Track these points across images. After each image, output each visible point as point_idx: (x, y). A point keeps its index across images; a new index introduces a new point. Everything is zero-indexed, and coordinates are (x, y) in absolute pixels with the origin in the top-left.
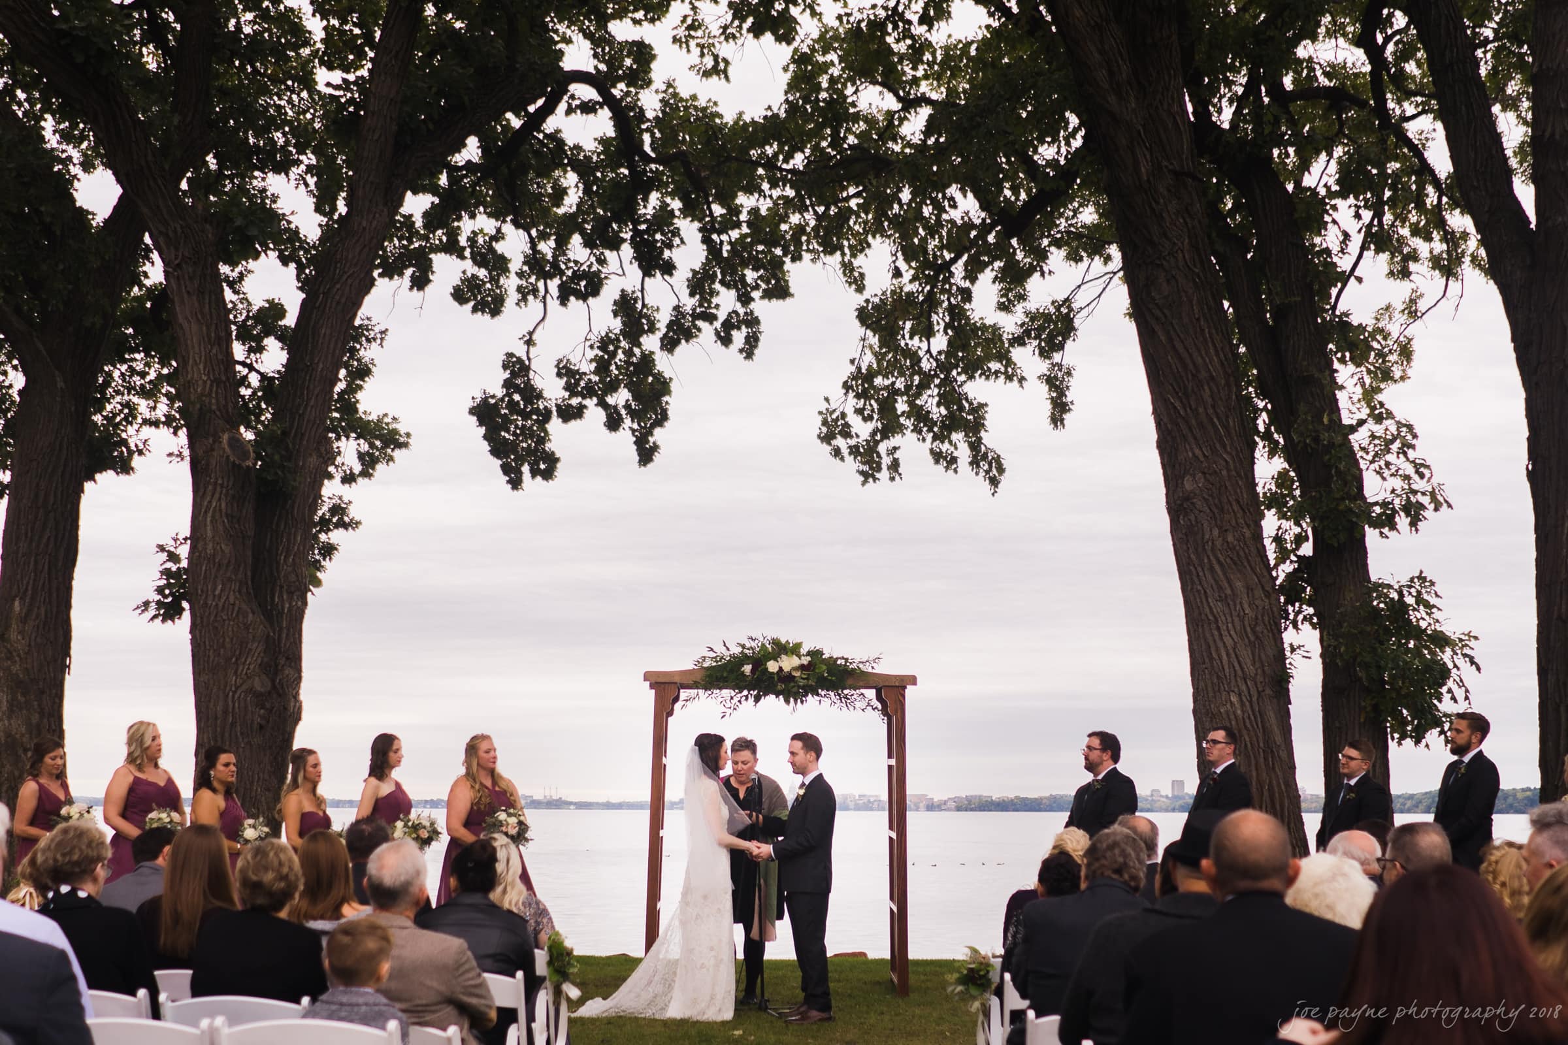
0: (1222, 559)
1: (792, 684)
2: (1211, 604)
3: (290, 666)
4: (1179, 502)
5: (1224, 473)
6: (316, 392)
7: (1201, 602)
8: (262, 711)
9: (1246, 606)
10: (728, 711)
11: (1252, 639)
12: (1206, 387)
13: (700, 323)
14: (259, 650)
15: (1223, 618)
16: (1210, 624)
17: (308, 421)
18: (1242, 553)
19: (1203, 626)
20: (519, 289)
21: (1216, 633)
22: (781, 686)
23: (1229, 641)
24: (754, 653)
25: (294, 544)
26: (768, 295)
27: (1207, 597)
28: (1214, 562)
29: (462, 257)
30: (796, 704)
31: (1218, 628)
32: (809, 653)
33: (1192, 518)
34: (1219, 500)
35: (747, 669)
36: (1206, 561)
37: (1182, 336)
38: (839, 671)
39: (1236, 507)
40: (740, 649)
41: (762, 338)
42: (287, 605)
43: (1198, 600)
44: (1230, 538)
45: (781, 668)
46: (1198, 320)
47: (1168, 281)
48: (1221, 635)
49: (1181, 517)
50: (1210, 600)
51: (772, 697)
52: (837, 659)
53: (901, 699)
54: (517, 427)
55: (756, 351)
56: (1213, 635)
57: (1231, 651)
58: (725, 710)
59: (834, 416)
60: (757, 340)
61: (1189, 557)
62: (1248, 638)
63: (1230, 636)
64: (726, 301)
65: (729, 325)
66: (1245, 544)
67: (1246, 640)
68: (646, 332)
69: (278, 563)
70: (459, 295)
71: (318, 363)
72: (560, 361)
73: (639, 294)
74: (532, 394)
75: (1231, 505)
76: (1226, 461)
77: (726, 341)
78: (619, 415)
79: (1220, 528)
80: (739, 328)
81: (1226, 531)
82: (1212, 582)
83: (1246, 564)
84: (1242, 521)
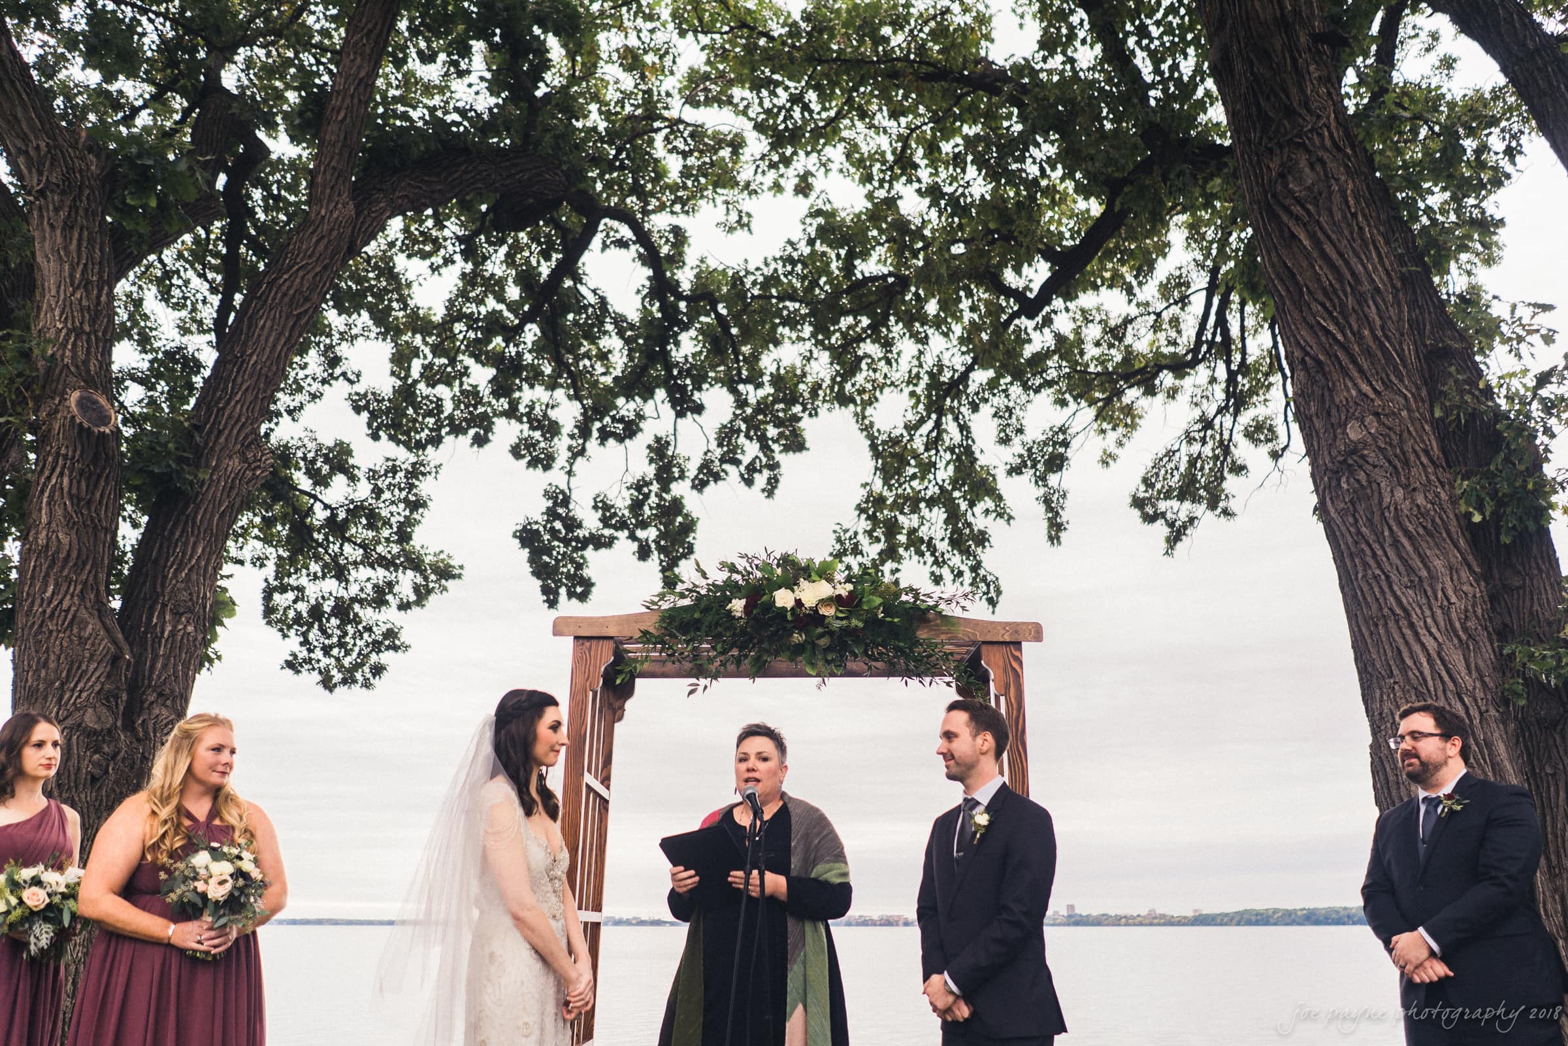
0: (1411, 528)
1: (820, 630)
2: (1399, 593)
3: (164, 705)
4: (1341, 458)
5: (1404, 413)
6: (244, 387)
7: (1383, 592)
8: (96, 756)
9: (1450, 592)
11: (1464, 637)
12: (1371, 303)
13: (726, 466)
14: (97, 674)
15: (1419, 612)
16: (1397, 621)
17: (230, 417)
18: (1437, 520)
19: (1386, 624)
20: (570, 448)
21: (1407, 632)
23: (1431, 644)
24: (749, 579)
25: (191, 557)
26: (786, 449)
27: (1390, 587)
28: (1400, 534)
29: (521, 422)
31: (1412, 626)
32: (849, 579)
33: (1362, 476)
34: (1402, 449)
35: (738, 606)
36: (1386, 533)
37: (1334, 237)
38: (905, 610)
39: (1424, 460)
40: (725, 574)
41: (781, 479)
42: (169, 628)
43: (1376, 590)
44: (1420, 500)
46: (1354, 215)
47: (1312, 166)
48: (1416, 634)
49: (1344, 479)
50: (1396, 588)
52: (901, 591)
53: (1015, 665)
54: (558, 553)
55: (776, 491)
56: (1403, 636)
57: (1434, 655)
59: (848, 535)
60: (777, 481)
61: (1359, 533)
62: (1458, 637)
63: (1431, 634)
64: (750, 450)
65: (752, 469)
66: (1442, 508)
67: (1456, 641)
68: (676, 480)
69: (165, 577)
70: (516, 452)
71: (251, 355)
72: (598, 496)
73: (673, 438)
74: (572, 524)
75: (1418, 457)
76: (1405, 397)
77: (749, 482)
78: (649, 547)
79: (1405, 487)
80: (760, 471)
81: (1414, 490)
82: (1398, 562)
83: (1444, 535)
84: (1433, 478)
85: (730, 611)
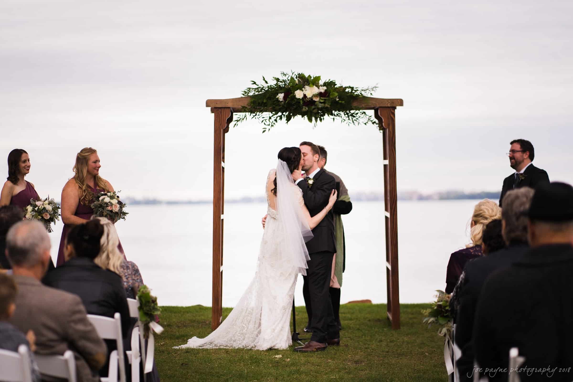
1: (313, 107)
10: (268, 127)
22: (305, 109)
24: (285, 85)
30: (316, 121)
32: (325, 84)
35: (281, 96)
38: (347, 96)
40: (275, 82)
45: (305, 96)
51: (299, 117)
52: (346, 88)
53: (392, 116)
58: (265, 126)
85: (278, 98)
